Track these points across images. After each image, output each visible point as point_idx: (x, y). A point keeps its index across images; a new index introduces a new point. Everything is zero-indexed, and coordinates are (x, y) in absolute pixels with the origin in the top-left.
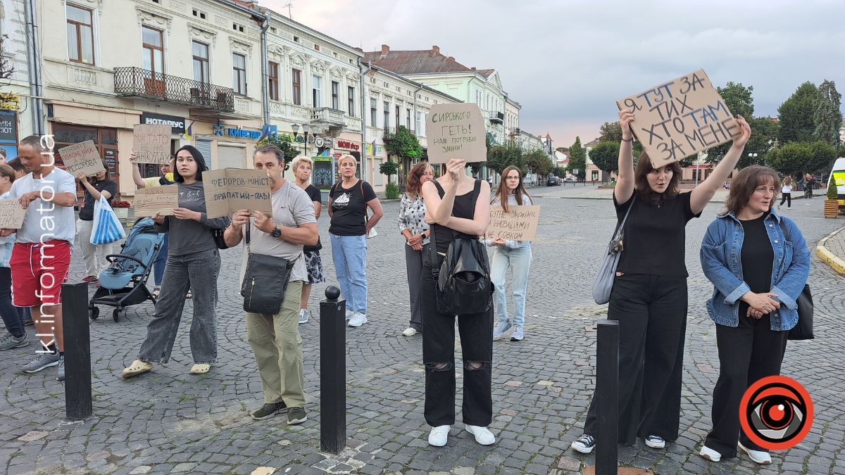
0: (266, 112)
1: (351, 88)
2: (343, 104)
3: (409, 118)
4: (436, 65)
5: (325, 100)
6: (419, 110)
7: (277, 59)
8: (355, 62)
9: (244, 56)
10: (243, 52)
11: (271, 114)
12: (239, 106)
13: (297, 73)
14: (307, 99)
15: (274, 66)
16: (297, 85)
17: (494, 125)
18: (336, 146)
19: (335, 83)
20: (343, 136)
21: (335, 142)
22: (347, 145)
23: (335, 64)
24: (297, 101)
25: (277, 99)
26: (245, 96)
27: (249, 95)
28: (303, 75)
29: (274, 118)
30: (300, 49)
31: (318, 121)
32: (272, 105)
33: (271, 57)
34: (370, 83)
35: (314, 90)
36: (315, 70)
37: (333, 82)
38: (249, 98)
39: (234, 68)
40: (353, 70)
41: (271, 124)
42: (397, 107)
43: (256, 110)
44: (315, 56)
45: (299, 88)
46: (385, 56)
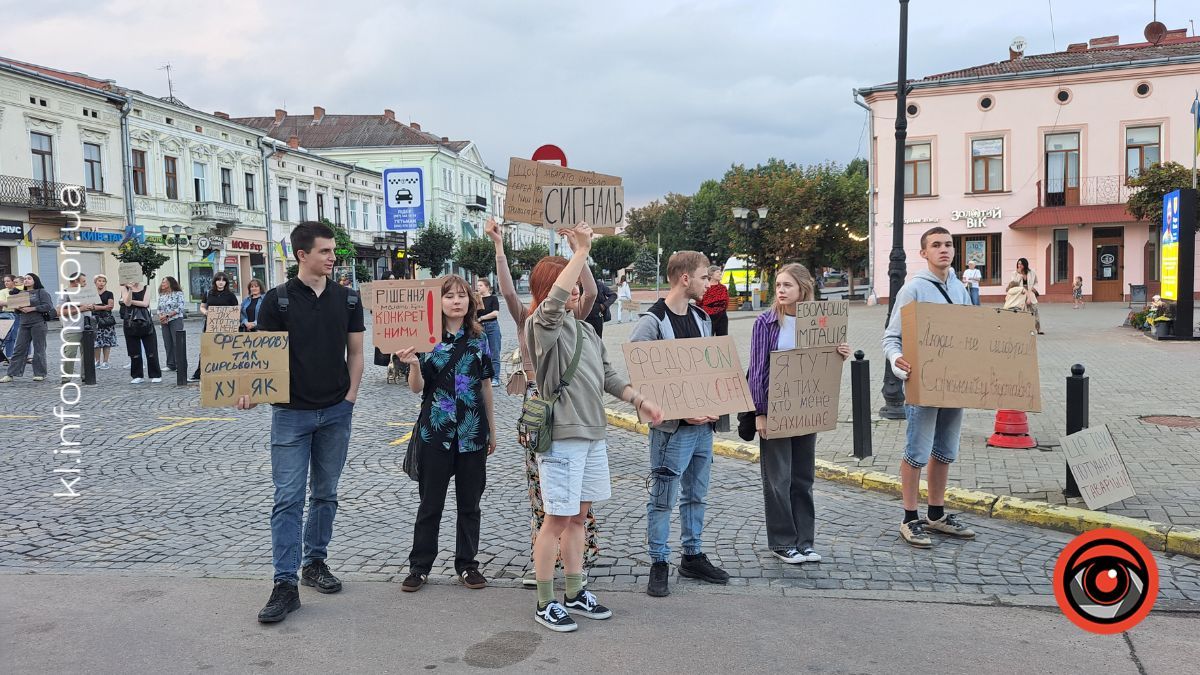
0: (130, 209)
1: (249, 176)
2: (239, 196)
3: (338, 209)
4: (389, 135)
5: (212, 192)
6: (353, 198)
7: (143, 146)
8: (254, 143)
9: (98, 146)
10: (96, 141)
11: (137, 212)
12: (92, 204)
13: (171, 161)
14: (185, 190)
15: (140, 155)
16: (172, 176)
17: (473, 213)
18: (230, 247)
19: (225, 171)
20: (238, 235)
21: (227, 243)
22: (245, 245)
23: (223, 147)
24: (172, 193)
25: (145, 193)
26: (101, 192)
27: (106, 190)
28: (179, 165)
29: (141, 216)
30: (175, 133)
31: (201, 218)
32: (137, 201)
33: (135, 145)
34: (277, 168)
35: (197, 181)
36: (196, 156)
37: (223, 169)
38: (107, 195)
39: (86, 160)
40: (251, 153)
41: (137, 224)
42: (320, 196)
43: (116, 207)
44: (195, 140)
45: (175, 179)
46: (319, 121)
